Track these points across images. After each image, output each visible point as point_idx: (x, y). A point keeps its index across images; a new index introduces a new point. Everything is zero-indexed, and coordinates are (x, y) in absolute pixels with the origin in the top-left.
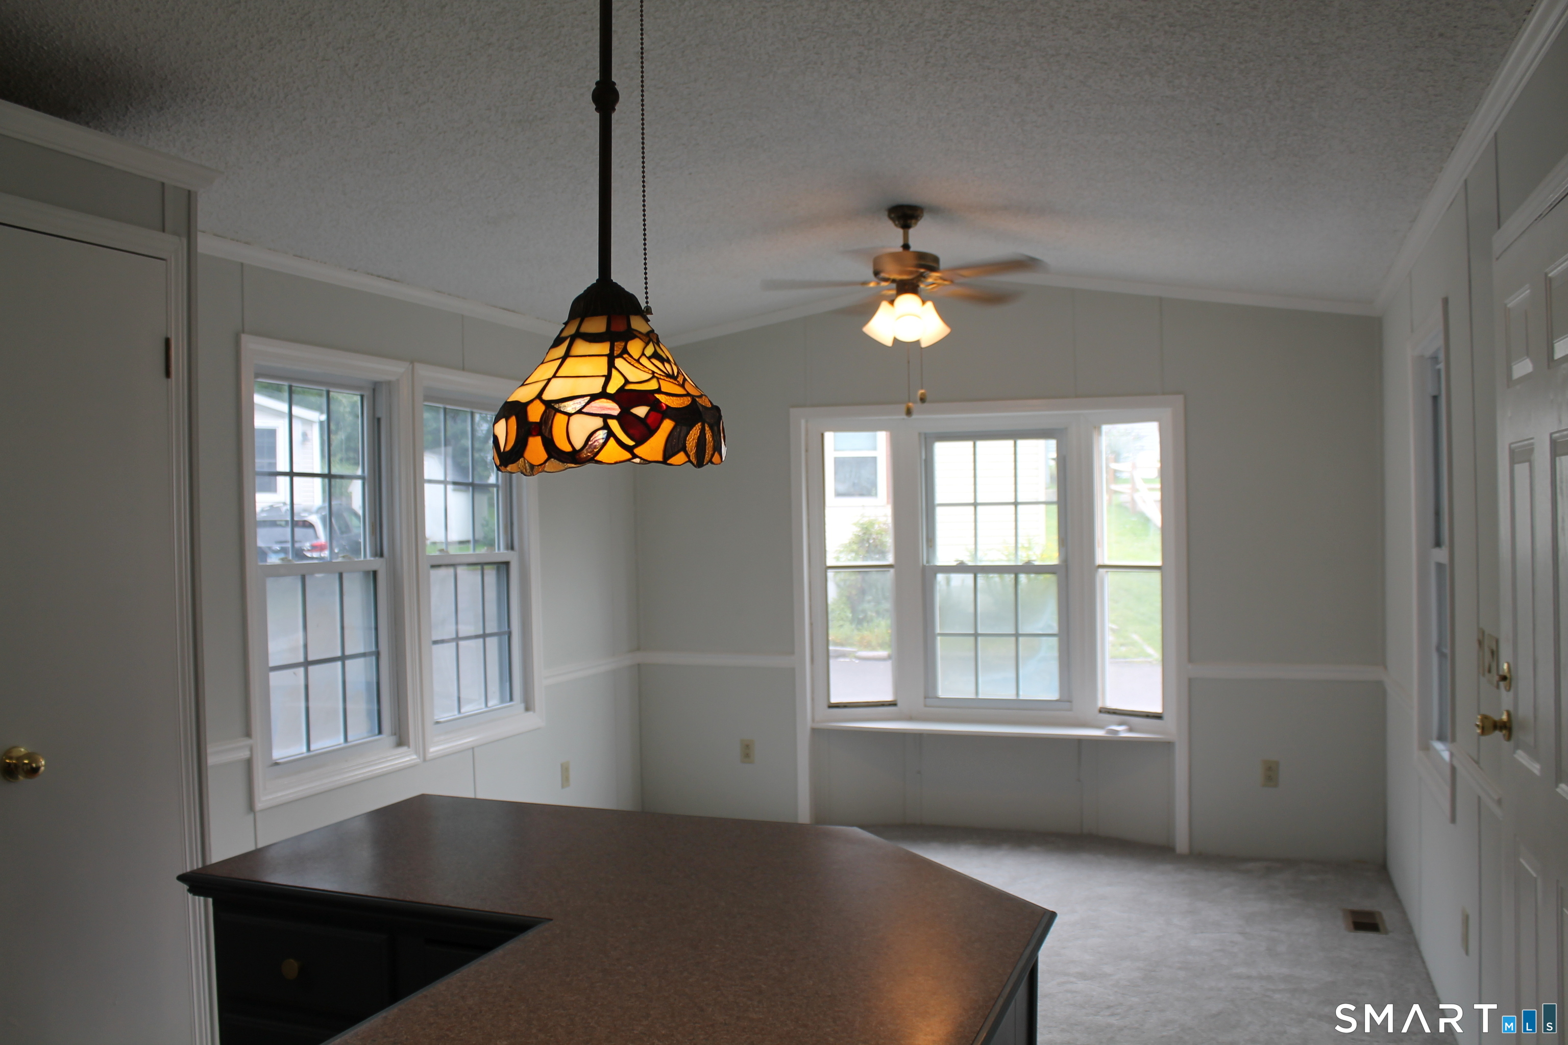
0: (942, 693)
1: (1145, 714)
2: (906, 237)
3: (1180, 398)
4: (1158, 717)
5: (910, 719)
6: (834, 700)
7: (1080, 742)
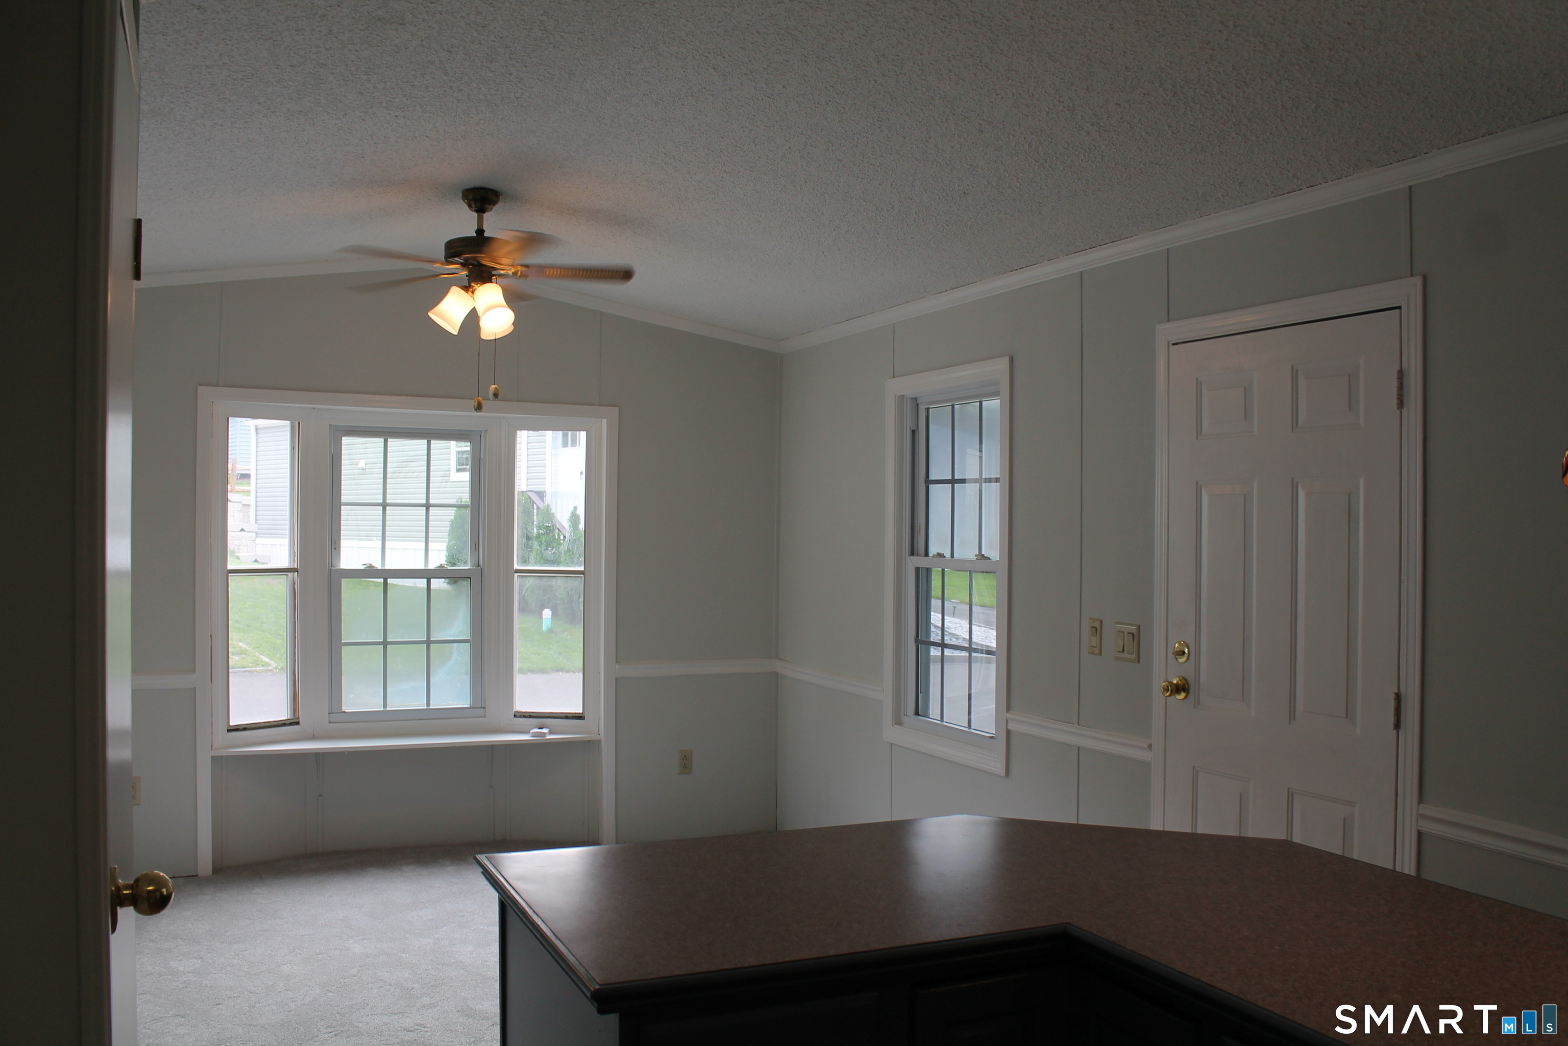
0: (346, 708)
1: (564, 715)
2: (480, 221)
3: (616, 410)
4: (579, 717)
5: (314, 738)
6: (233, 722)
7: (492, 748)
